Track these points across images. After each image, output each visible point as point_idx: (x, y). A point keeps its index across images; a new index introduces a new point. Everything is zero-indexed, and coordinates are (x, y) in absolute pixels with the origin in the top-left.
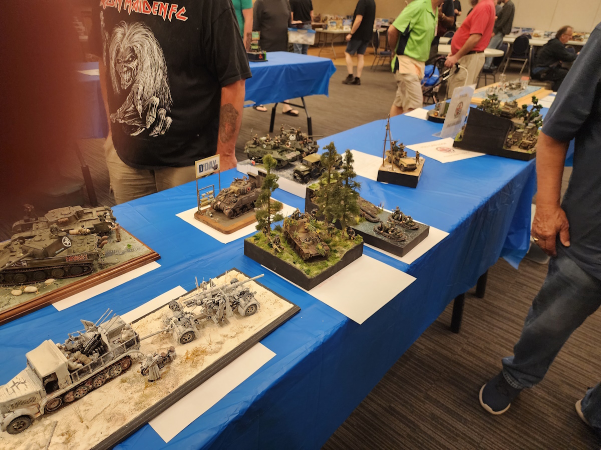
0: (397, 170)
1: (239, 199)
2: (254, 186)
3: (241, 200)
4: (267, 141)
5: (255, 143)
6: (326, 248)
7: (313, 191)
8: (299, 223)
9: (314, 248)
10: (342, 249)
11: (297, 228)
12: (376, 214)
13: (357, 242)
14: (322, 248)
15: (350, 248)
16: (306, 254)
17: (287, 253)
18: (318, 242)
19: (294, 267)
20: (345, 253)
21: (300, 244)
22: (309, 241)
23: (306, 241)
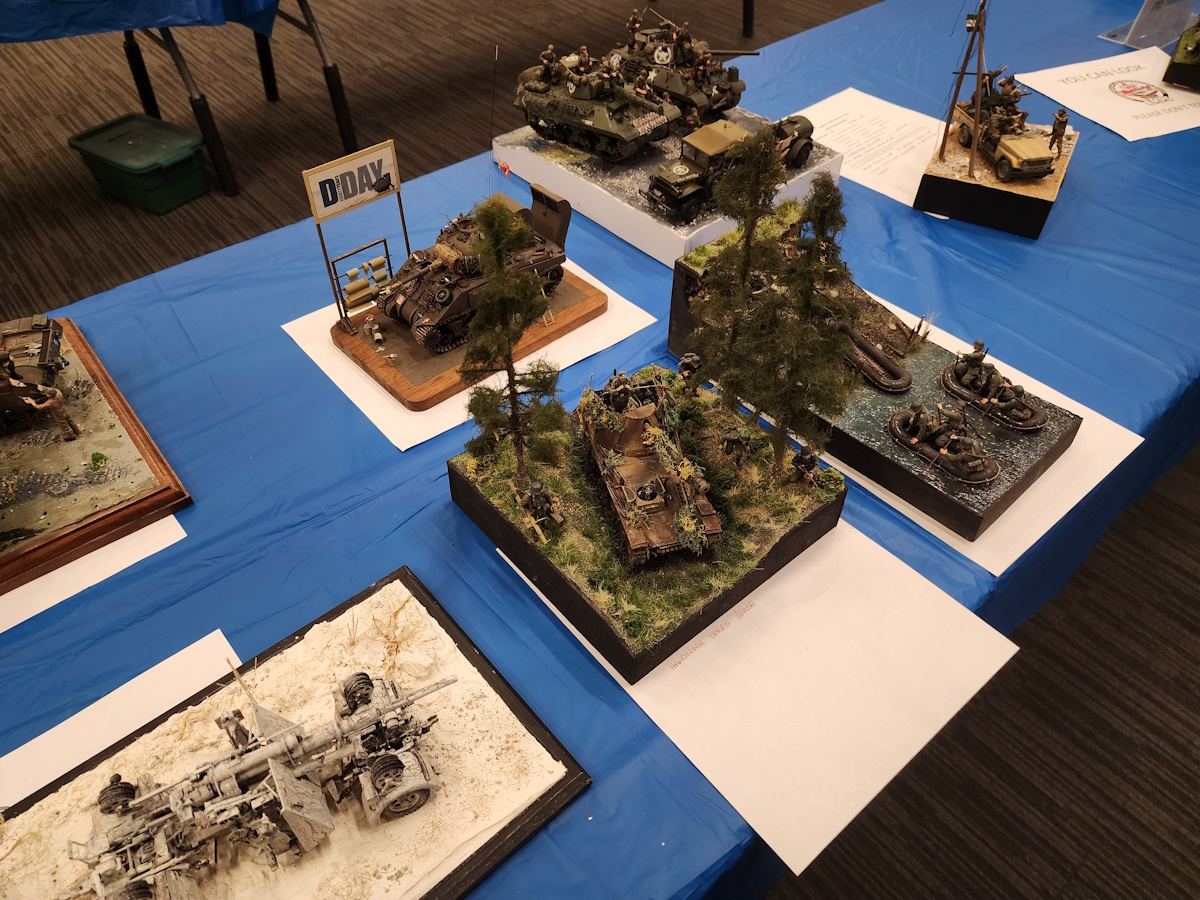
0: (984, 178)
1: (457, 294)
3: (466, 295)
4: (582, 69)
5: (546, 76)
6: (708, 528)
7: (696, 274)
8: (627, 424)
9: (668, 528)
10: (768, 521)
11: (616, 441)
12: (903, 357)
13: (824, 495)
14: (693, 528)
15: (797, 519)
16: (636, 550)
17: (573, 538)
18: (685, 498)
19: (588, 601)
20: (777, 540)
21: (623, 502)
22: (653, 496)
23: (643, 497)
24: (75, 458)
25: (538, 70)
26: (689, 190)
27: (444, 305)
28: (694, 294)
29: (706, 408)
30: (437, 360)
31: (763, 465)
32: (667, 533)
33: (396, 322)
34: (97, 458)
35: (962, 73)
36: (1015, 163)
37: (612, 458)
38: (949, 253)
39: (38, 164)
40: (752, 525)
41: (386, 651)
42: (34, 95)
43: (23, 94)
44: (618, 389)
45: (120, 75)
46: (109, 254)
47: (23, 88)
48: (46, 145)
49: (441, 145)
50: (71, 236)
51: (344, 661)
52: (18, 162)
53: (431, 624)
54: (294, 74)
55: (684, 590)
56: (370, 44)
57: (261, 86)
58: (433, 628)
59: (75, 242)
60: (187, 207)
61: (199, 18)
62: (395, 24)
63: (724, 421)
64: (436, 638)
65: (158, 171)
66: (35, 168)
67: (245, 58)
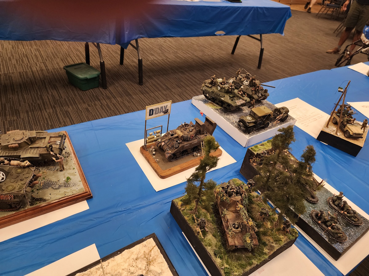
0: (340, 135)
2: (199, 132)
3: (183, 146)
4: (223, 83)
5: (211, 83)
6: (254, 243)
7: (254, 154)
8: (231, 201)
9: (241, 239)
10: (273, 243)
11: (227, 206)
12: (315, 191)
13: (291, 237)
14: (250, 242)
15: (282, 244)
16: (230, 246)
17: (210, 236)
18: (248, 230)
19: (213, 261)
20: (275, 251)
21: (228, 227)
22: (237, 228)
23: (234, 227)
24: (61, 177)
25: (209, 81)
26: (251, 125)
27: (176, 148)
28: (252, 159)
29: (254, 197)
30: (170, 163)
31: (271, 222)
32: (241, 241)
33: (160, 150)
34: (68, 179)
35: (337, 104)
36: (351, 133)
37: (225, 212)
38: (328, 157)
39: (53, 71)
40: (267, 243)
41: (146, 264)
42: (56, 52)
43: (53, 51)
44: (231, 191)
45: (81, 51)
46: (67, 99)
47: (53, 50)
48: (56, 66)
49: (166, 85)
50: (57, 93)
51: (133, 265)
52: (48, 70)
53: (161, 257)
54: (129, 58)
55: (244, 262)
56: (151, 54)
57: (119, 60)
58: (161, 258)
59: (58, 94)
60: (91, 90)
61: (108, 42)
62: (159, 49)
63: (259, 203)
64: (163, 263)
65: (86, 79)
66: (52, 72)
67: (116, 52)
